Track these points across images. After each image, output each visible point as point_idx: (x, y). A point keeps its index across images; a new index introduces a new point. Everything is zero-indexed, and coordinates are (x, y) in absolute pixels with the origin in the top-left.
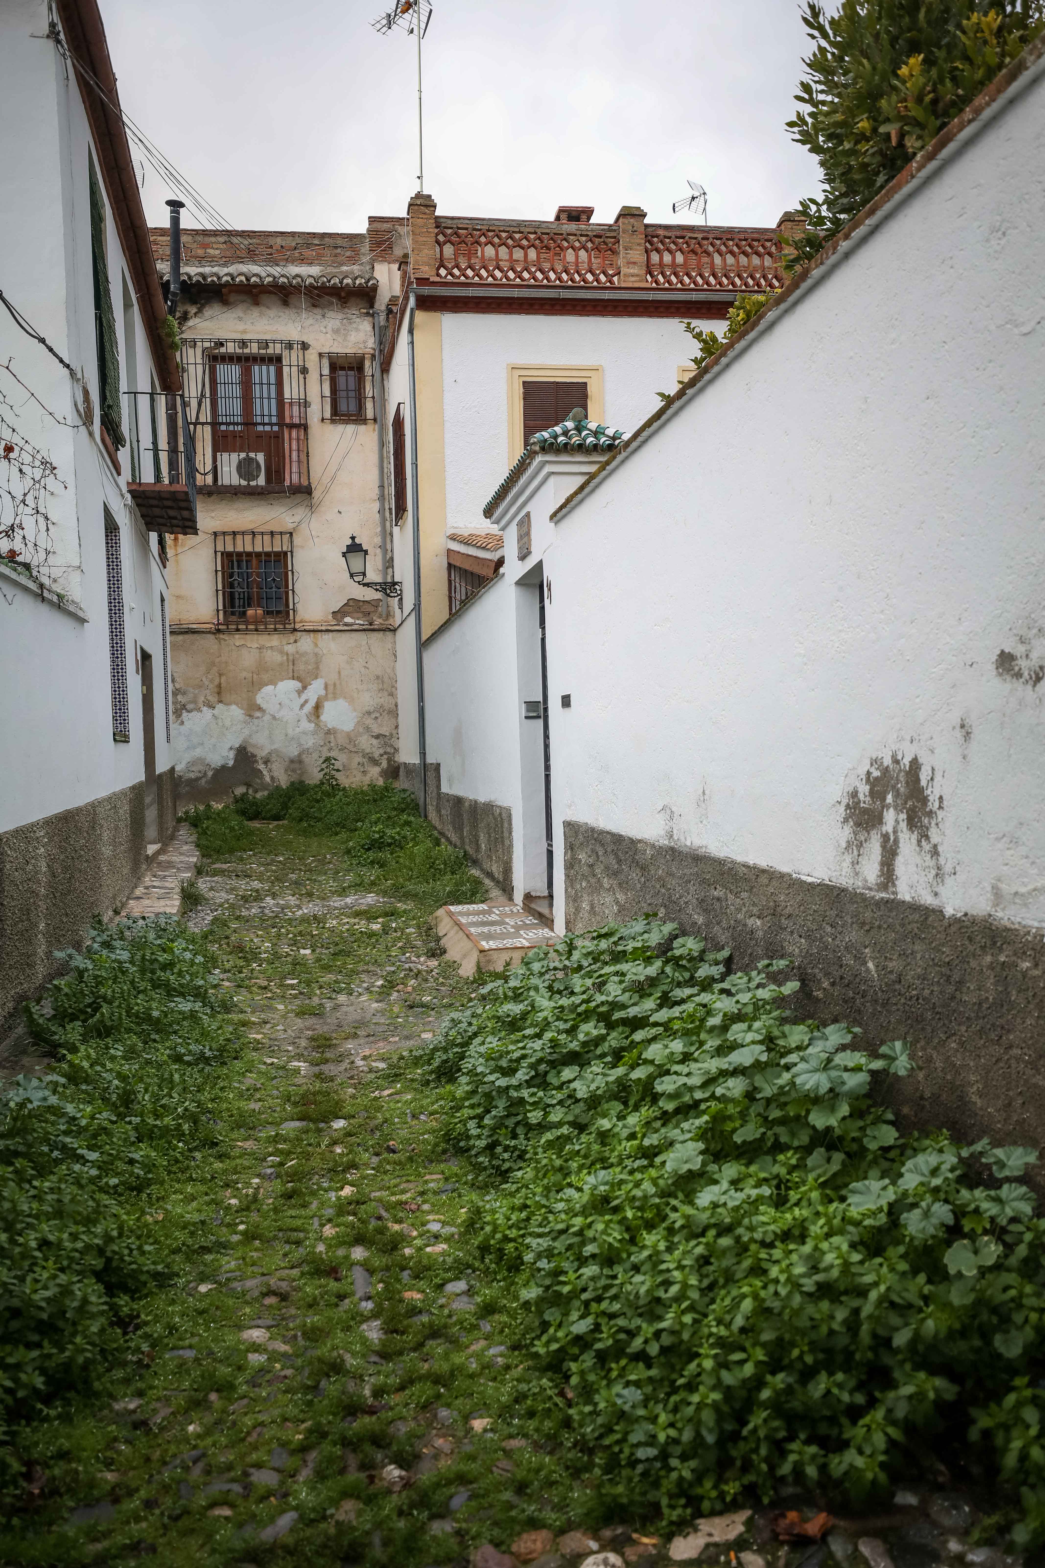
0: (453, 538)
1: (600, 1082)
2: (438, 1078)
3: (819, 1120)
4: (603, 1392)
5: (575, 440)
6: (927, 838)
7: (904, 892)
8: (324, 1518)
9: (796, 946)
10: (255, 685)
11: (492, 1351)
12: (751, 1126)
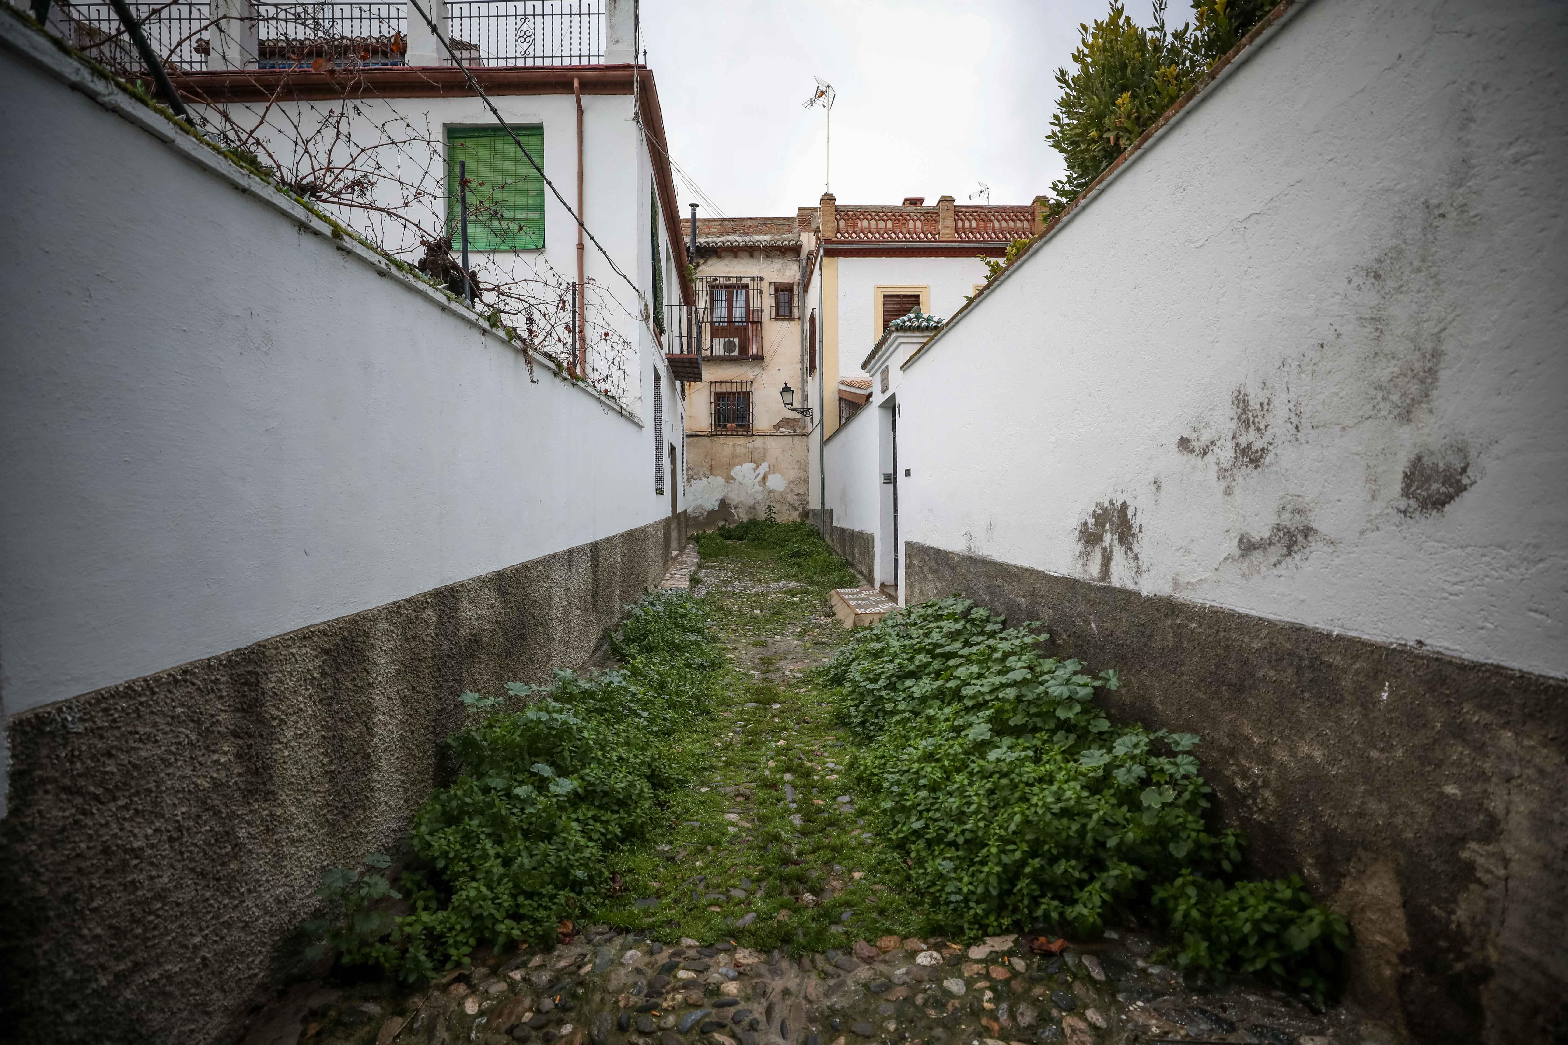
0: (842, 383)
1: (928, 688)
2: (832, 684)
3: (1062, 714)
4: (931, 862)
5: (916, 324)
6: (1131, 549)
7: (1116, 582)
8: (771, 918)
9: (1046, 614)
10: (731, 466)
11: (864, 836)
12: (1019, 717)
